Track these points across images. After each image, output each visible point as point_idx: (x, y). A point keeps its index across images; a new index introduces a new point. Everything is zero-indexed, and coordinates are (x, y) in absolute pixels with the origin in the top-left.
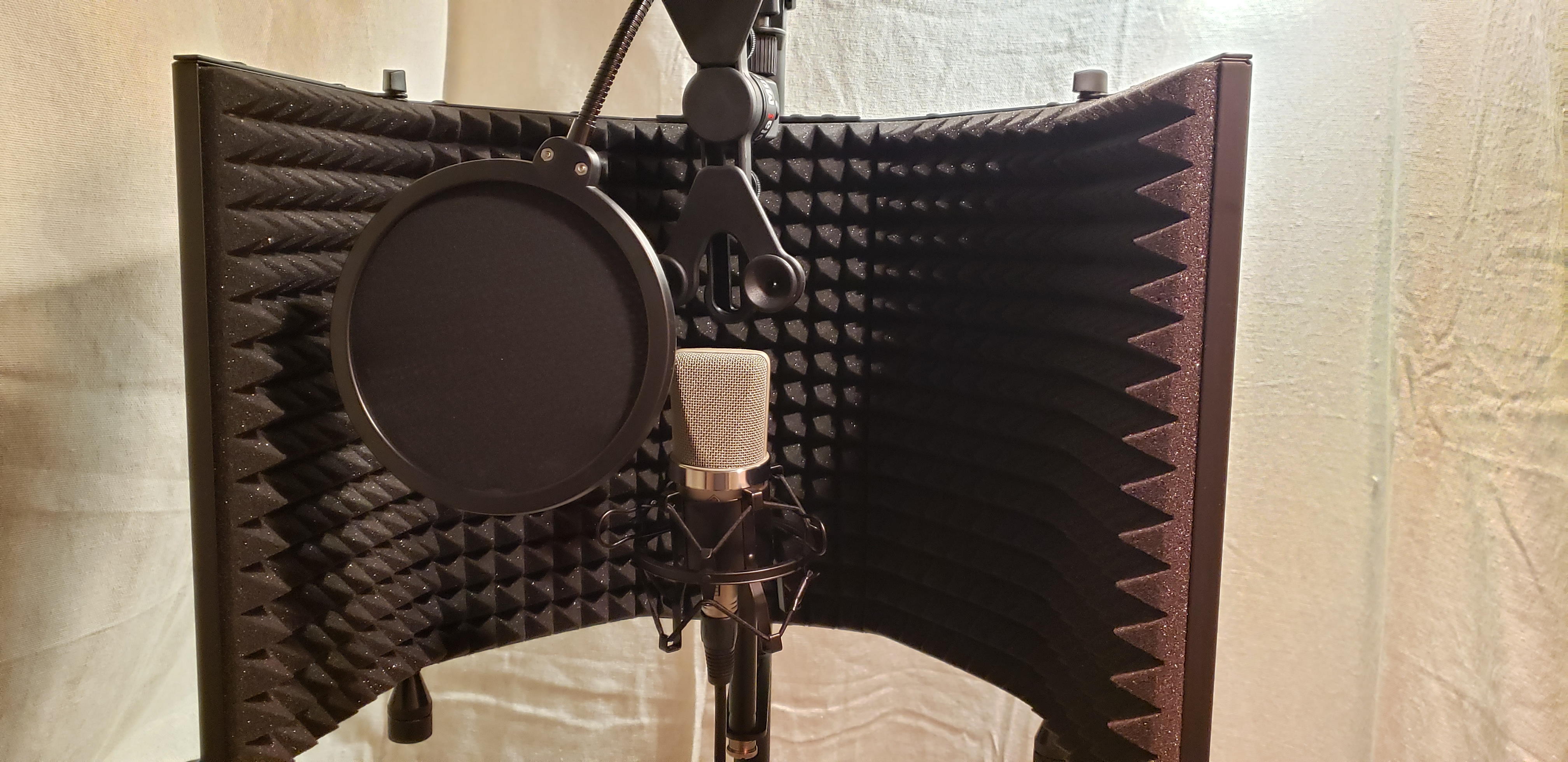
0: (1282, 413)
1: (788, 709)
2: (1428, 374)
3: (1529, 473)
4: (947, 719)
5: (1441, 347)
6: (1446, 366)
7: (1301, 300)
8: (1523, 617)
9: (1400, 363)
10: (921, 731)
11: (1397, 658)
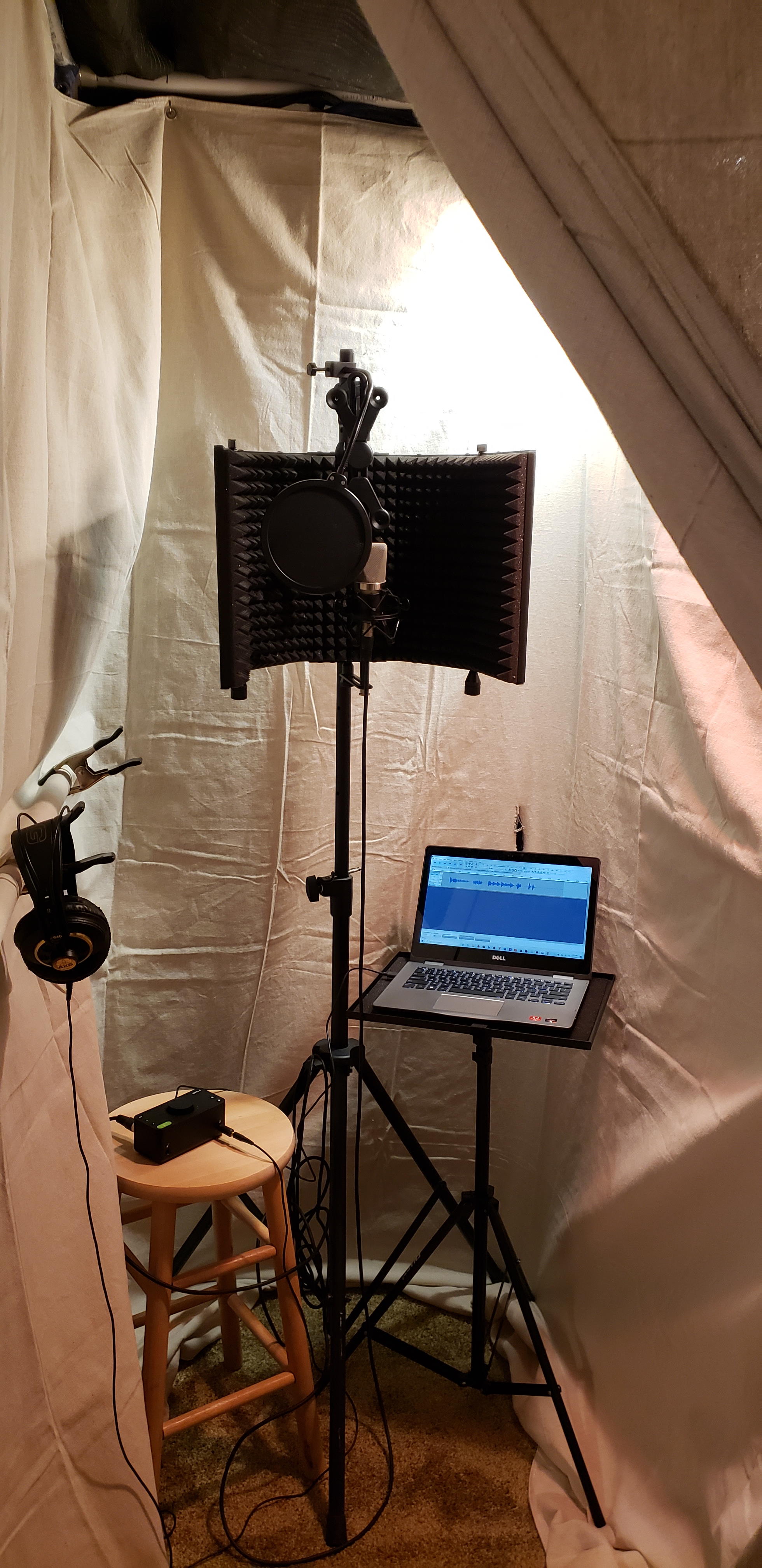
0: (542, 580)
1: (329, 729)
2: (599, 557)
3: (629, 590)
4: (398, 734)
5: (603, 545)
6: (604, 553)
7: (550, 528)
8: (626, 643)
9: (588, 553)
10: (386, 741)
11: (587, 674)
